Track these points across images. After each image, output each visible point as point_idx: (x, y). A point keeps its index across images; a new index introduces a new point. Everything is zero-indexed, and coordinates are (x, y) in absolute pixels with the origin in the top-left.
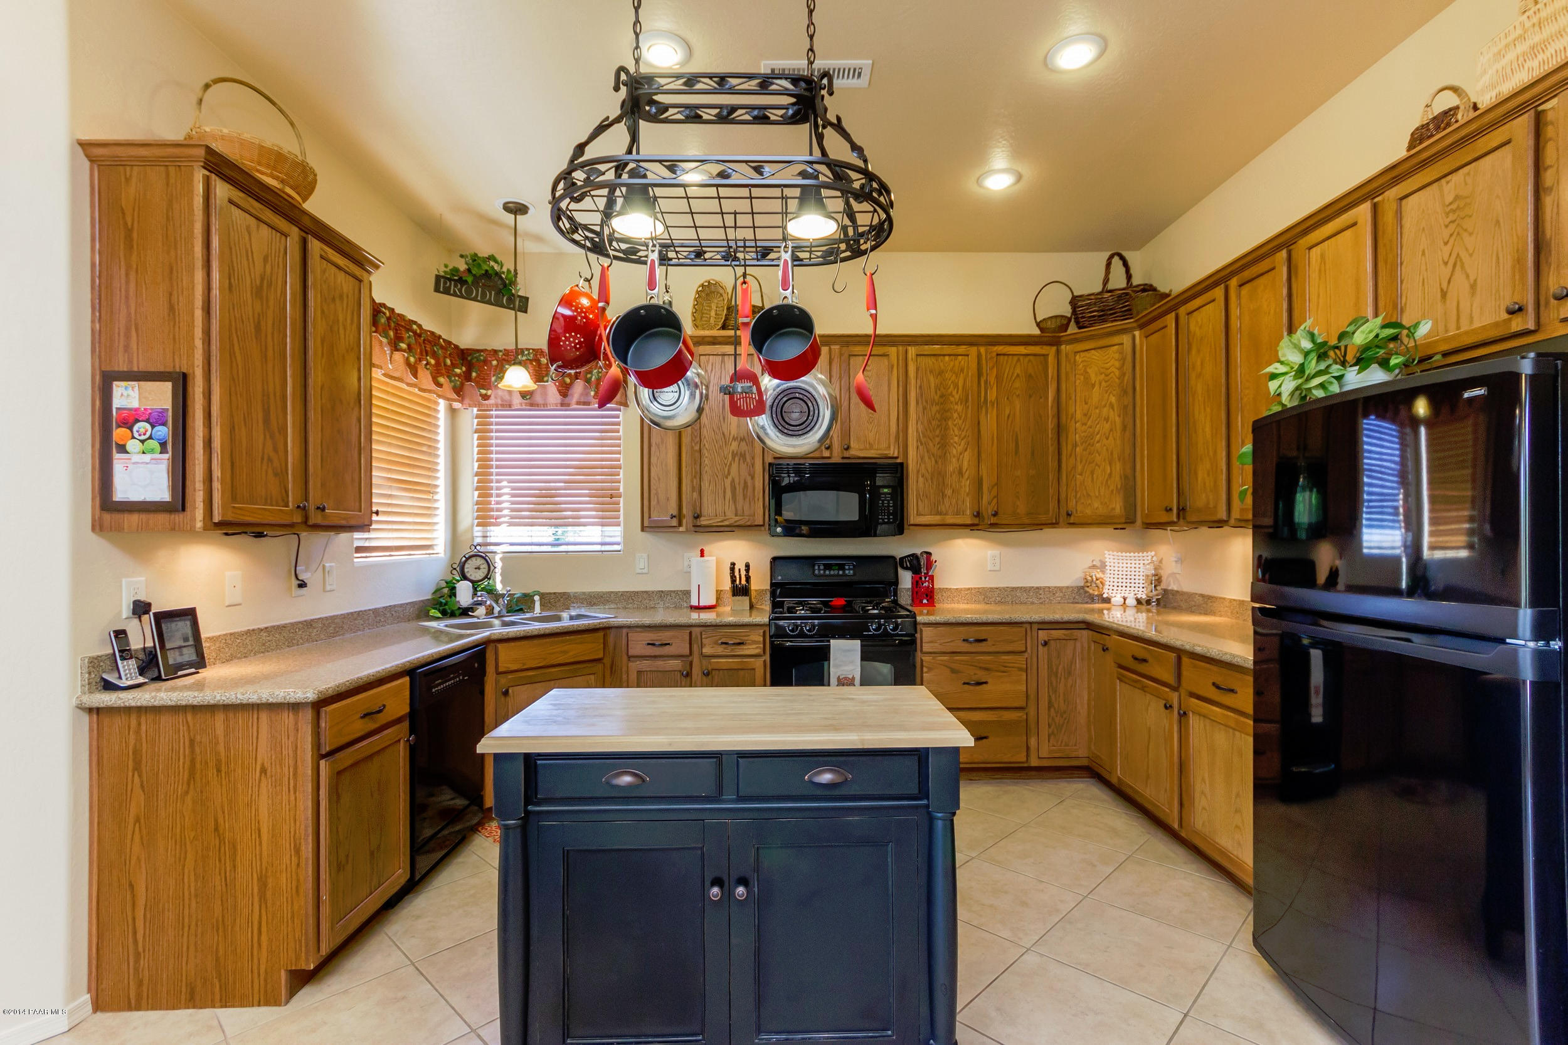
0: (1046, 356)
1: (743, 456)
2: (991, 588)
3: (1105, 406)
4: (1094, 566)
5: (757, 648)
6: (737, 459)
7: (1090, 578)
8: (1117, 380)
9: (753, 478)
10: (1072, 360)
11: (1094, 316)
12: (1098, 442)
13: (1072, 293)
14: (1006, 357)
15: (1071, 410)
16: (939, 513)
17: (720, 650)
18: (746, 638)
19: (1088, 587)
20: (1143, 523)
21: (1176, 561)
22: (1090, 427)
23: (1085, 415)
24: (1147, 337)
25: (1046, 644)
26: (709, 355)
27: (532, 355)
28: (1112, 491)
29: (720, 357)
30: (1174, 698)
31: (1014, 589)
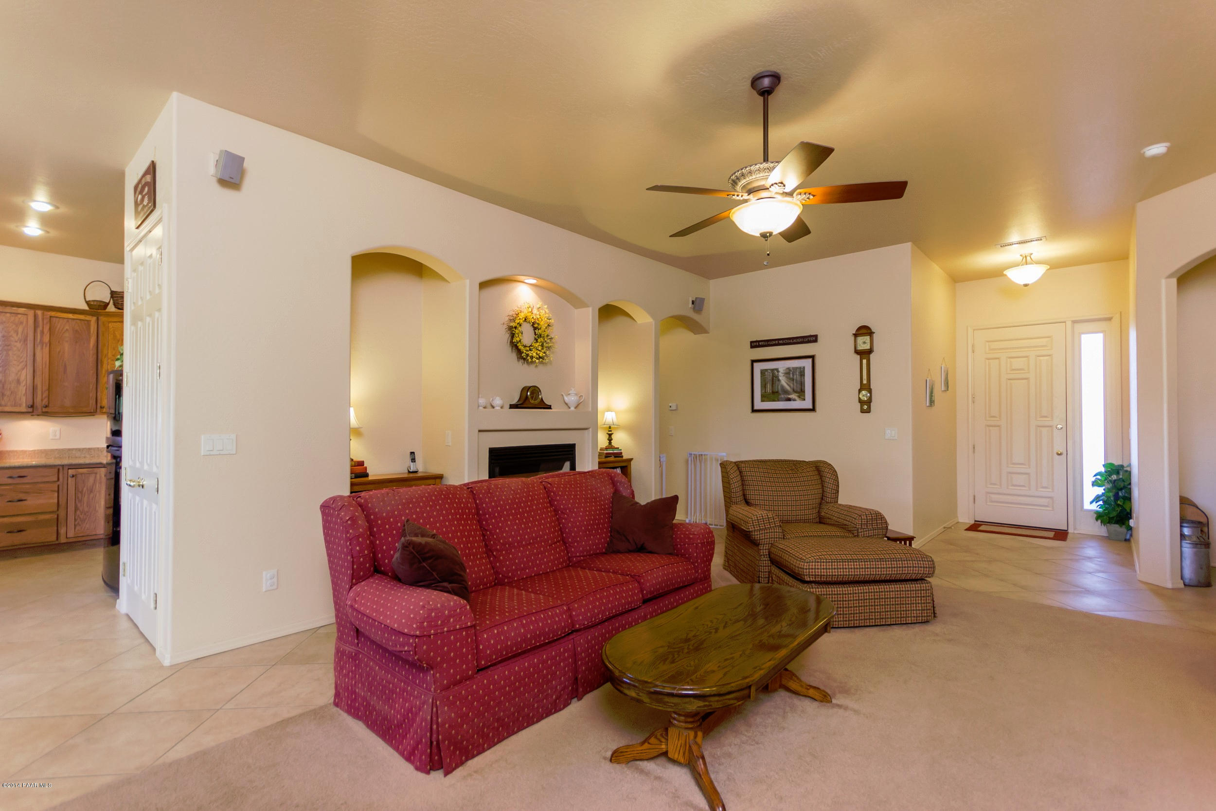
0: (89, 322)
13: (110, 289)
14: (58, 319)
15: (105, 352)
25: (73, 476)
31: (69, 450)
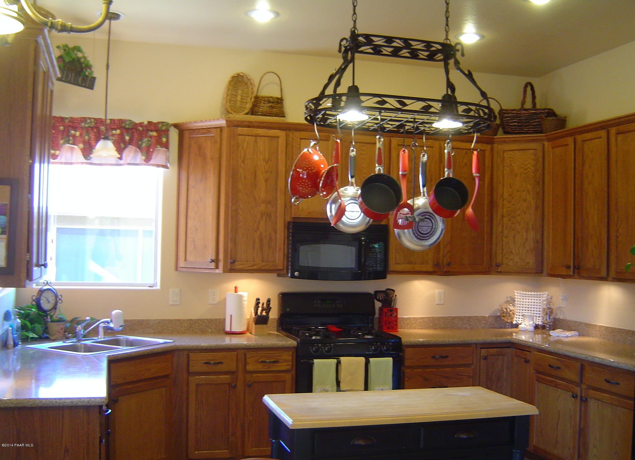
1: (269, 215)
2: (438, 317)
3: (524, 191)
4: (508, 301)
5: (287, 365)
6: (264, 218)
7: (505, 310)
8: (532, 174)
9: (276, 233)
10: (502, 156)
11: (515, 125)
12: (519, 215)
13: (501, 107)
15: (500, 191)
16: (410, 263)
17: (260, 367)
18: (280, 358)
19: (504, 316)
20: (547, 273)
21: (563, 299)
22: (514, 204)
23: (510, 195)
24: (553, 148)
25: (486, 358)
26: (246, 135)
27: (93, 124)
28: (528, 250)
29: (254, 138)
30: (577, 390)
31: (453, 318)
